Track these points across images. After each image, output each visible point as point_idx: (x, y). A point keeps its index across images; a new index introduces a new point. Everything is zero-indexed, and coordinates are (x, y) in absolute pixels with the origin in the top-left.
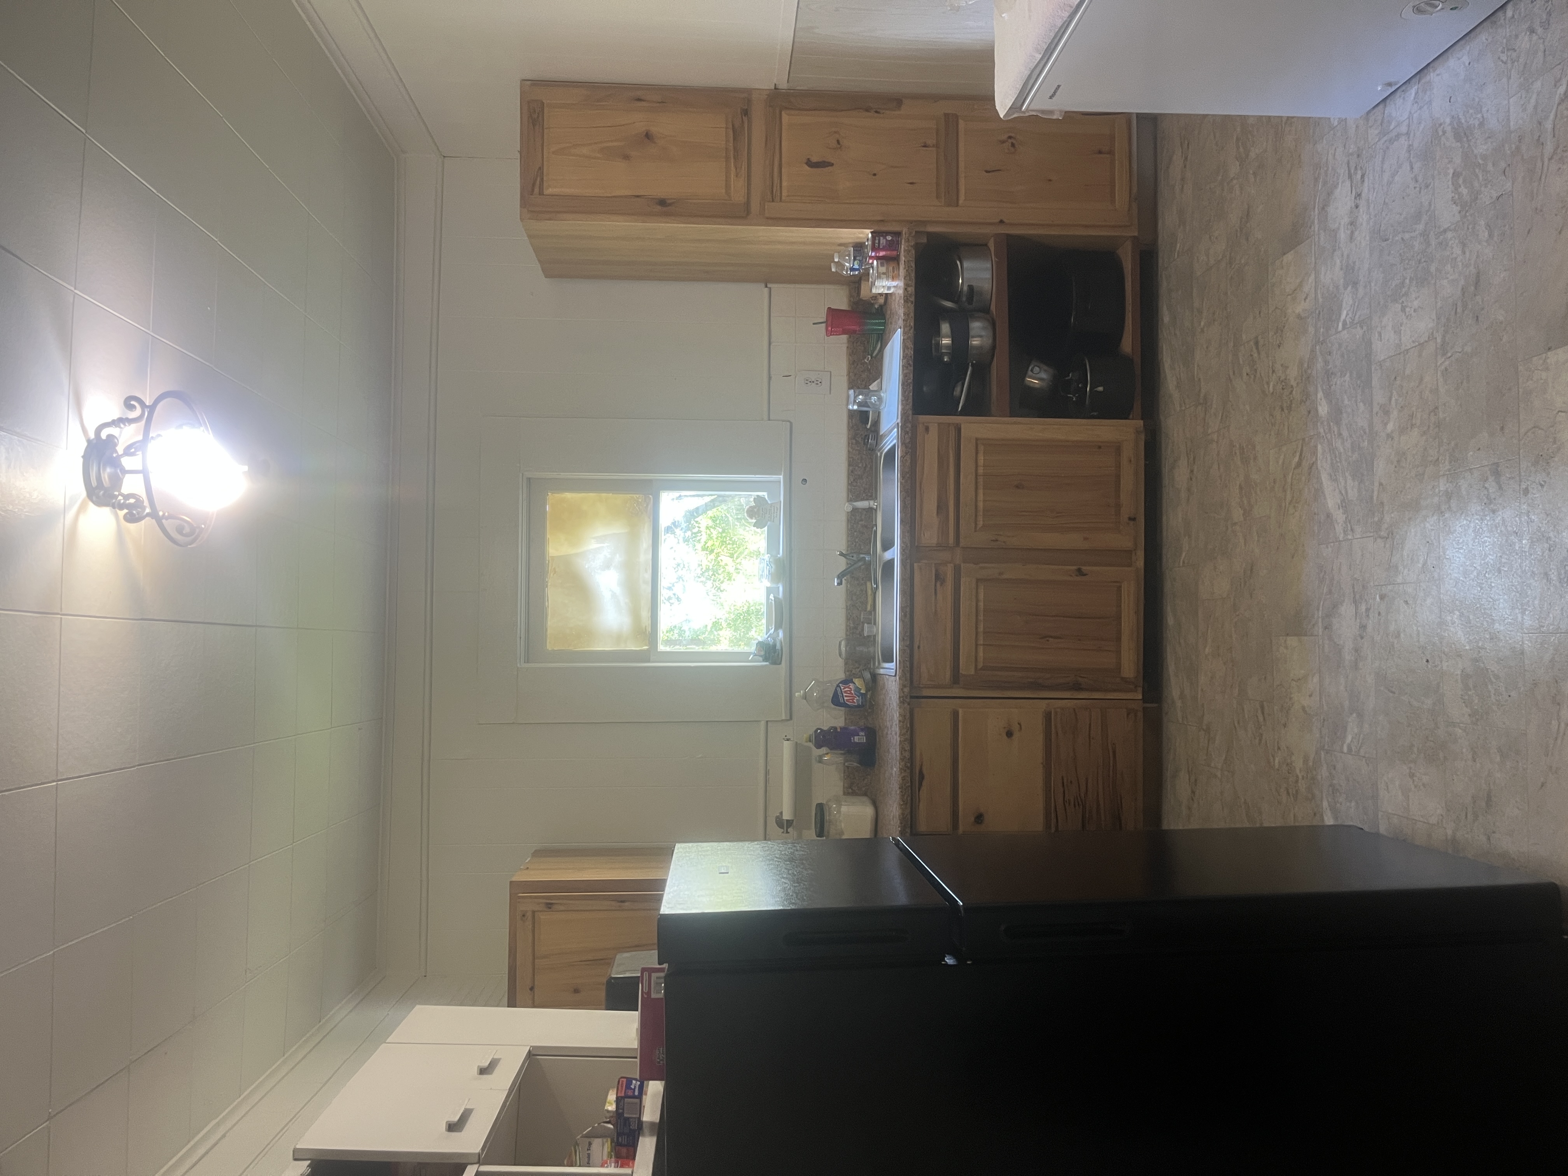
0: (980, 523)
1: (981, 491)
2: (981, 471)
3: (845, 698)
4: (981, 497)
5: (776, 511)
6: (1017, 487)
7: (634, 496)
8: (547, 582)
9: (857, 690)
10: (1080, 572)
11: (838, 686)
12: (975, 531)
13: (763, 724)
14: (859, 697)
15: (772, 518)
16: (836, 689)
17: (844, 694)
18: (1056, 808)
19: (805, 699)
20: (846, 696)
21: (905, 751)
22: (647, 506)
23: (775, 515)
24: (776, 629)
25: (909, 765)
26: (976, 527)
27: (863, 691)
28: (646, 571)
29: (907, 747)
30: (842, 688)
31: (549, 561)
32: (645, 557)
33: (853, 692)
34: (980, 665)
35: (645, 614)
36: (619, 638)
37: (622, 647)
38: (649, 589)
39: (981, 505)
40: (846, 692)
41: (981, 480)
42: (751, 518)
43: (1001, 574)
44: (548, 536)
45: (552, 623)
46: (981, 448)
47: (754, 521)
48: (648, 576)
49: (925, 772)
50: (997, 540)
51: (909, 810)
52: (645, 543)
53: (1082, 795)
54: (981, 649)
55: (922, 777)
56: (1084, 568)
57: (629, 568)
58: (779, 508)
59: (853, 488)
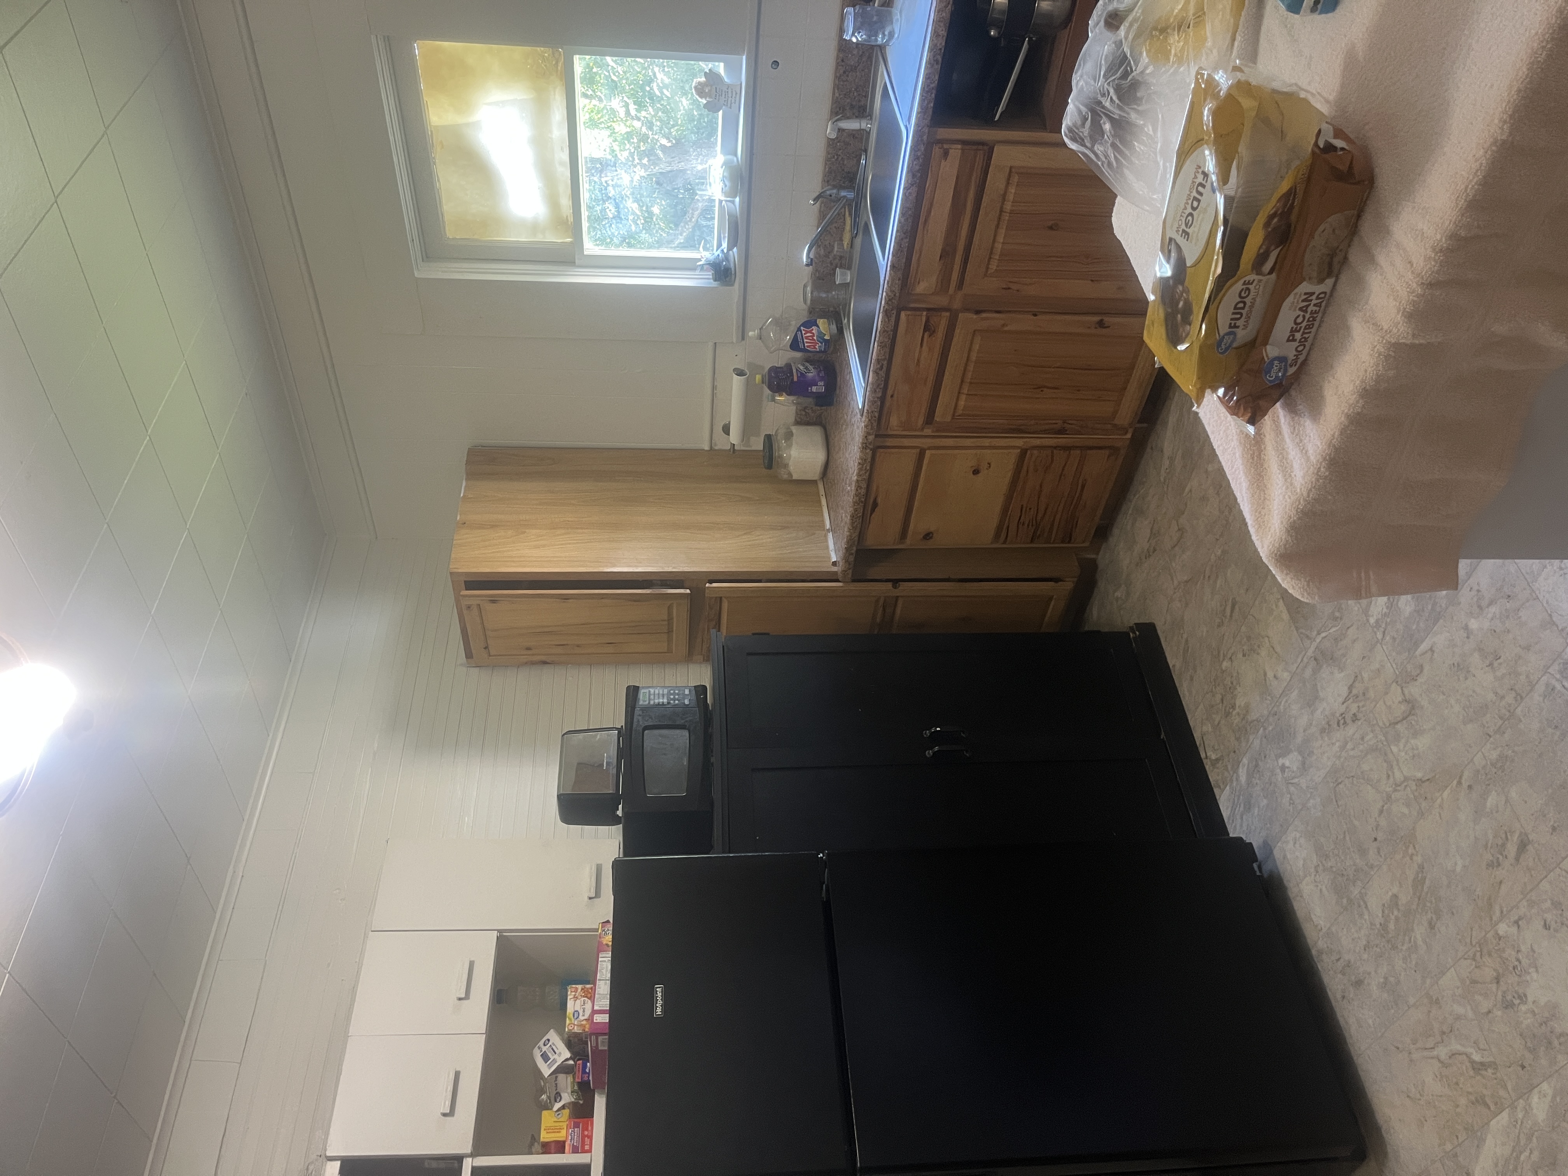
0: (993, 266)
1: (1002, 232)
2: (1008, 207)
3: (806, 345)
4: (1000, 238)
5: (734, 95)
6: (1051, 228)
7: (538, 49)
8: (434, 158)
9: (821, 335)
10: (1101, 324)
11: (799, 330)
12: (985, 275)
13: (711, 344)
14: (822, 343)
15: (729, 102)
16: (796, 335)
17: (805, 340)
18: (1008, 527)
19: (760, 339)
20: (807, 342)
21: (861, 488)
22: (557, 63)
23: (733, 101)
24: (730, 248)
25: (863, 500)
26: (987, 271)
27: (827, 337)
28: (562, 149)
29: (864, 485)
30: (803, 332)
31: (431, 132)
32: (559, 132)
33: (815, 338)
34: (960, 411)
35: (565, 202)
36: (535, 227)
37: (539, 238)
38: (568, 174)
39: (999, 246)
40: (807, 338)
41: (1006, 217)
42: (701, 97)
43: (1003, 325)
44: (425, 99)
45: (449, 208)
46: (1015, 179)
47: (705, 102)
48: (565, 156)
49: (879, 500)
50: (1009, 288)
51: (857, 534)
52: (558, 115)
53: (1039, 518)
54: (963, 397)
55: (875, 505)
56: (1107, 320)
57: (540, 142)
58: (738, 92)
59: (842, 83)
